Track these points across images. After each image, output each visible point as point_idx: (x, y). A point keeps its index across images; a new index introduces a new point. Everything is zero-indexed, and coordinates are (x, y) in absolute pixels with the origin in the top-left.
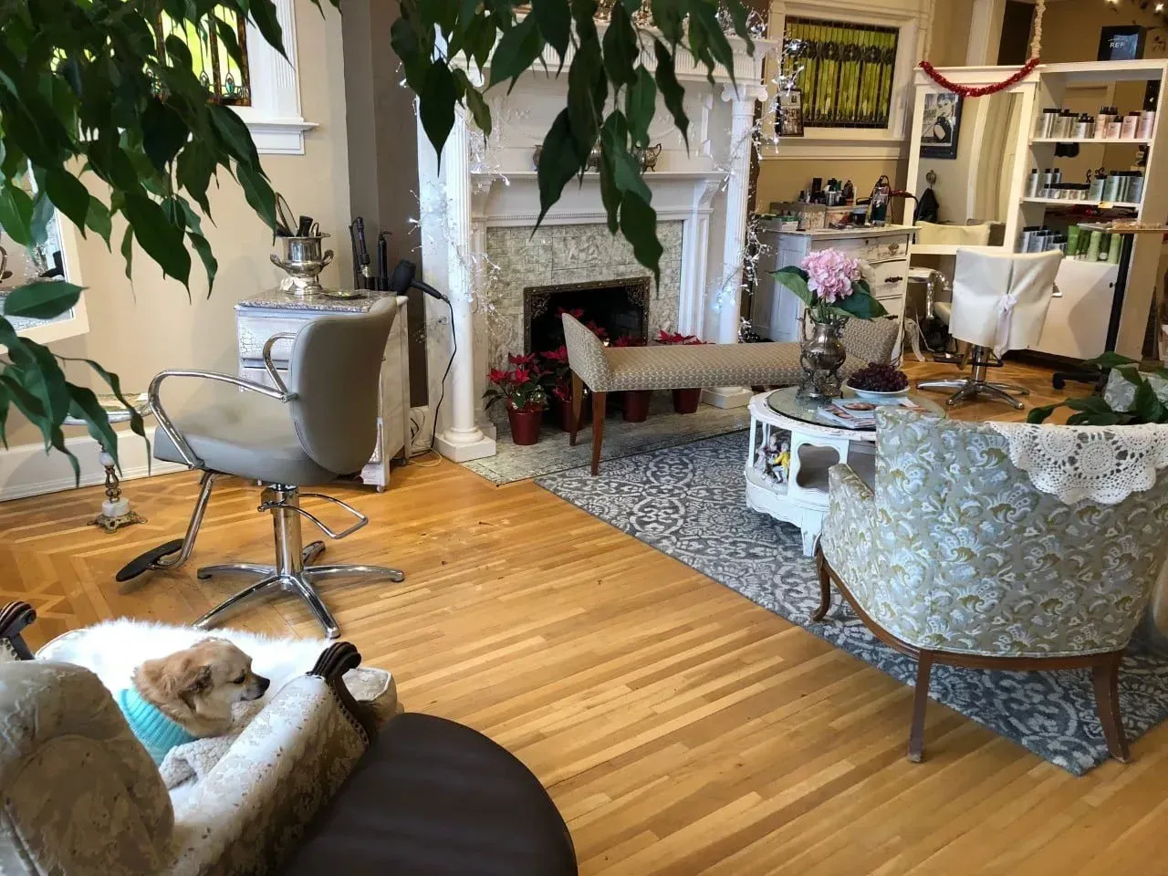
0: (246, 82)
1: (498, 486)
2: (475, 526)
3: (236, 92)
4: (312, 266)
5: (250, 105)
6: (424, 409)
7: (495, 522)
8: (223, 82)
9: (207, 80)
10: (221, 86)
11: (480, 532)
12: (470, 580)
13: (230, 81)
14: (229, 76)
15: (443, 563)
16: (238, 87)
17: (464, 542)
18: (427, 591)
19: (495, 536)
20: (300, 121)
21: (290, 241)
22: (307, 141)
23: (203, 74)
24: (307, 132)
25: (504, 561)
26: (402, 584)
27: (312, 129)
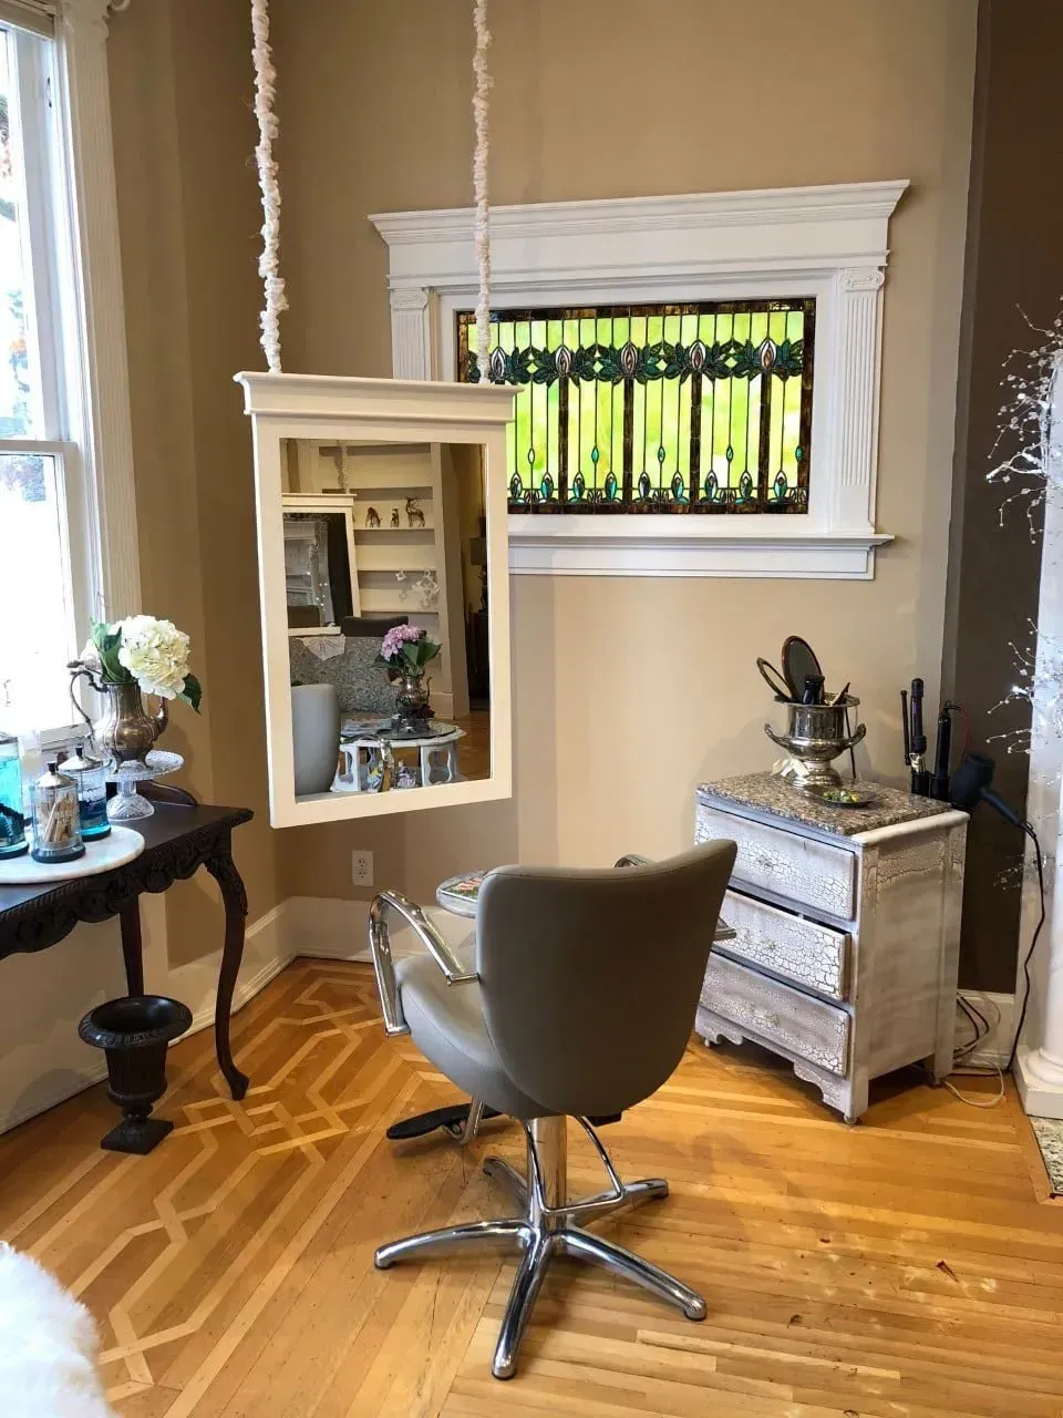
0: (804, 482)
1: (1053, 1196)
2: (926, 1266)
3: (787, 495)
4: (823, 746)
5: (806, 513)
6: (1001, 999)
7: (969, 1273)
8: (771, 483)
9: (750, 482)
10: (768, 488)
11: (921, 1285)
12: (796, 1385)
13: (781, 482)
14: (781, 475)
15: (795, 1320)
16: (792, 489)
17: (870, 1293)
18: (708, 1364)
19: (940, 1308)
20: (868, 532)
21: (795, 709)
22: (880, 560)
23: (746, 475)
24: (879, 548)
25: (896, 1375)
26: (690, 1325)
27: (888, 543)
